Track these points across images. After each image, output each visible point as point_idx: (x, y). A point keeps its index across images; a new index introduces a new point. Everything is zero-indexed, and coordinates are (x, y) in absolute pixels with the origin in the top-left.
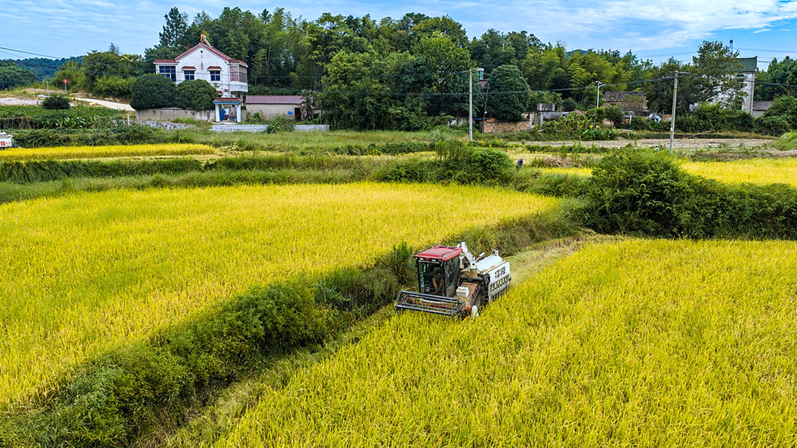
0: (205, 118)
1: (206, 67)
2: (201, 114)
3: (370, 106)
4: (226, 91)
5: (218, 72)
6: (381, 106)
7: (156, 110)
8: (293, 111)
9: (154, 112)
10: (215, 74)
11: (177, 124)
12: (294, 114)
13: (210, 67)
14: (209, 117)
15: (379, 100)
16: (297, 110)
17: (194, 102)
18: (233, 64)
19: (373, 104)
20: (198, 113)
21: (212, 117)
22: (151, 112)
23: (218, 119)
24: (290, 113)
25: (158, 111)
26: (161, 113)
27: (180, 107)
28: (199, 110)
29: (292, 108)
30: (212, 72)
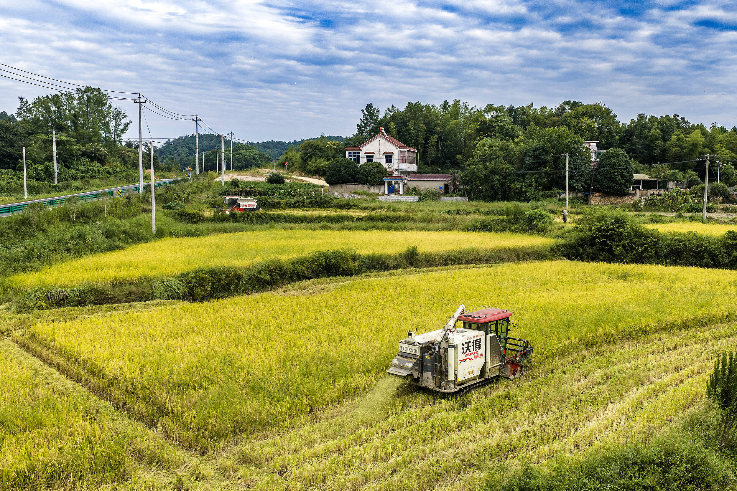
0: (377, 191)
1: (382, 152)
2: (374, 188)
3: (497, 182)
4: (396, 170)
5: (391, 156)
6: (506, 182)
7: (343, 185)
8: (443, 186)
9: (342, 186)
10: (389, 158)
11: (355, 195)
12: (444, 188)
13: (385, 153)
14: (380, 190)
15: (504, 178)
16: (446, 185)
17: (369, 179)
18: (403, 150)
19: (499, 180)
20: (372, 188)
21: (382, 191)
22: (339, 186)
23: (386, 192)
24: (441, 188)
25: (344, 186)
26: (346, 187)
27: (360, 183)
28: (373, 185)
29: (442, 184)
30: (386, 156)
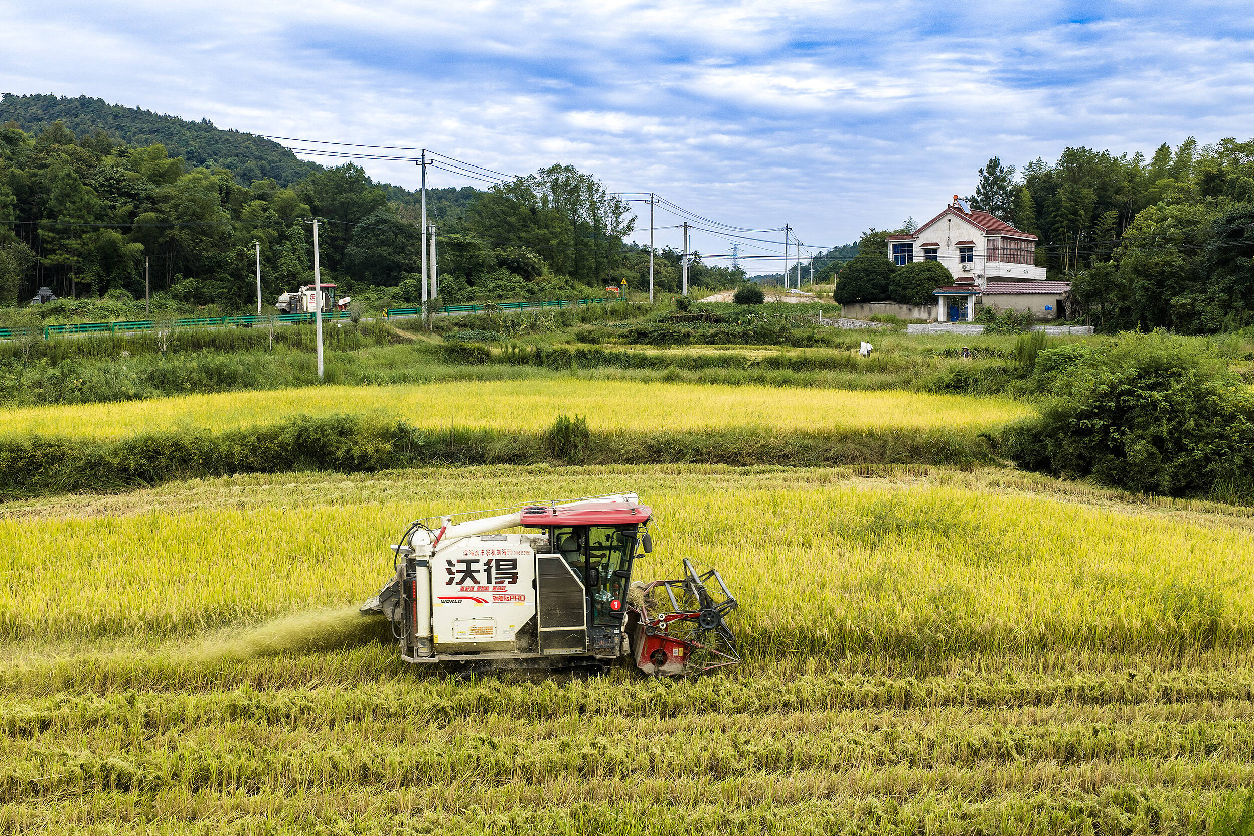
0: (924, 316)
1: (954, 241)
2: (920, 310)
4: (979, 277)
5: (971, 249)
6: (1162, 292)
7: (865, 305)
8: (1053, 305)
9: (862, 308)
10: (966, 253)
11: (873, 323)
12: (1055, 309)
13: (959, 243)
14: (930, 314)
15: (1160, 284)
16: (1059, 302)
17: (909, 292)
18: (993, 236)
20: (917, 309)
21: (933, 316)
22: (858, 307)
23: (942, 316)
24: (1049, 309)
25: (867, 307)
26: (871, 309)
27: (895, 300)
28: (918, 305)
29: (1052, 302)
30: (961, 250)
